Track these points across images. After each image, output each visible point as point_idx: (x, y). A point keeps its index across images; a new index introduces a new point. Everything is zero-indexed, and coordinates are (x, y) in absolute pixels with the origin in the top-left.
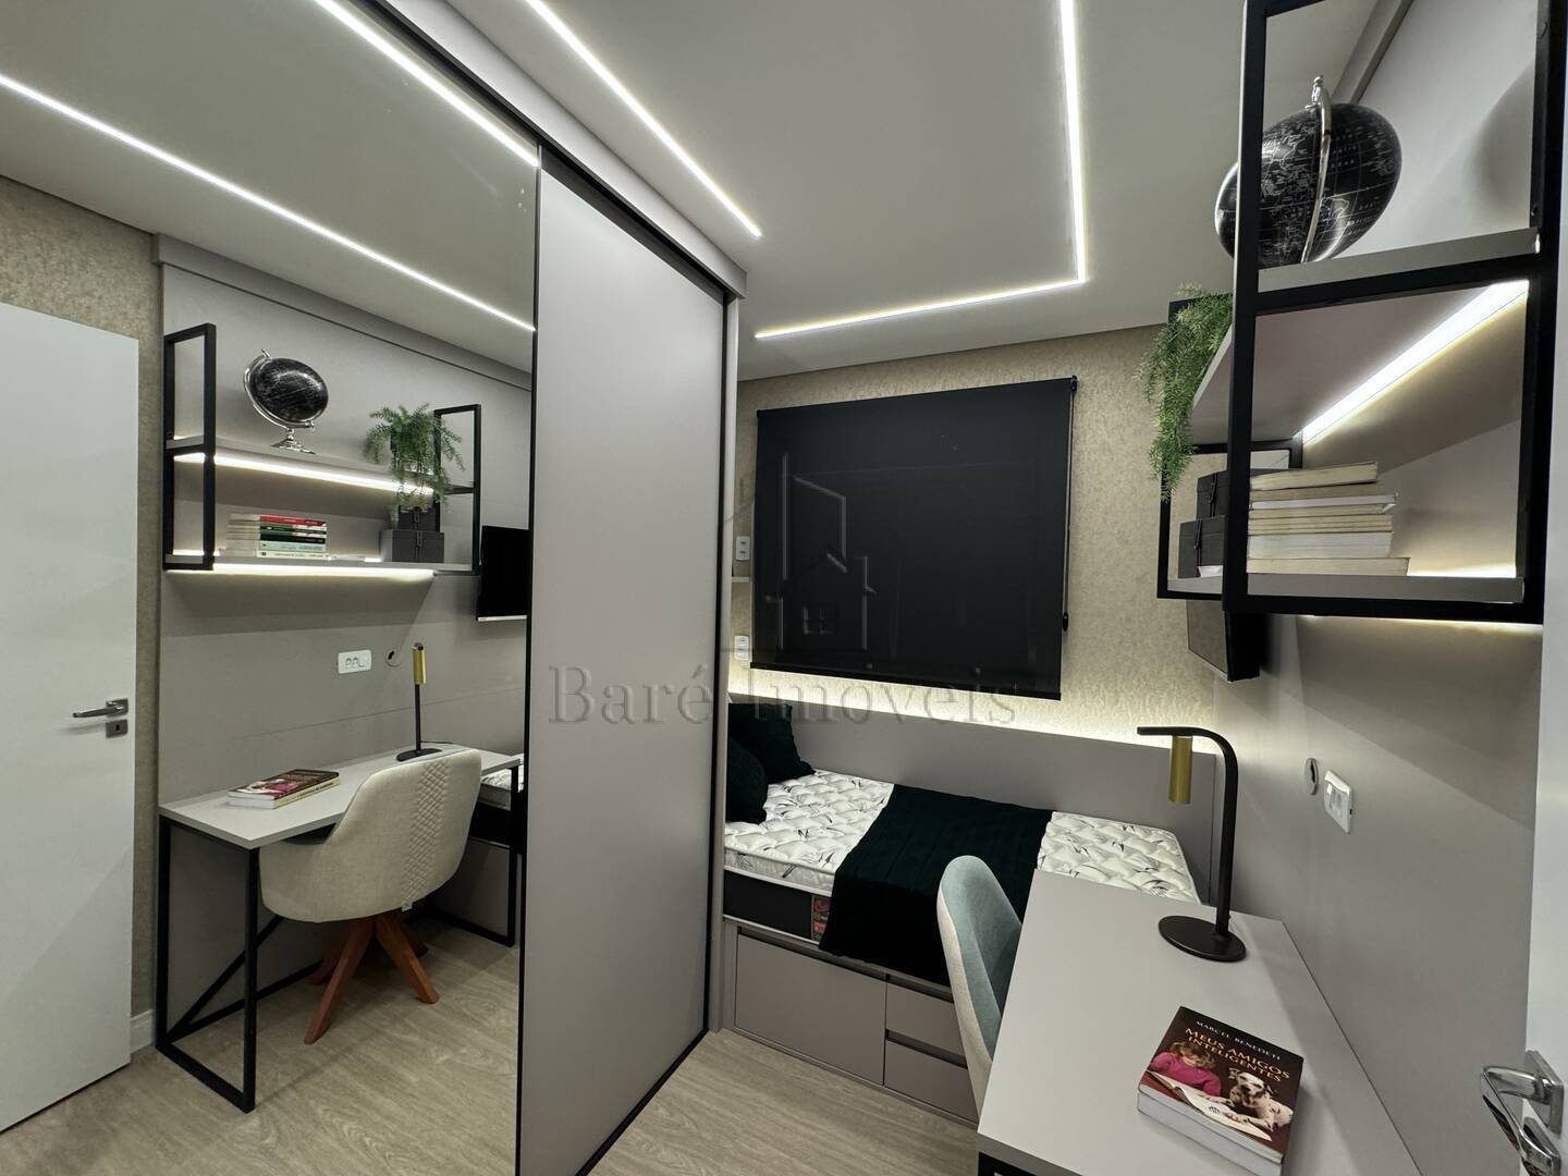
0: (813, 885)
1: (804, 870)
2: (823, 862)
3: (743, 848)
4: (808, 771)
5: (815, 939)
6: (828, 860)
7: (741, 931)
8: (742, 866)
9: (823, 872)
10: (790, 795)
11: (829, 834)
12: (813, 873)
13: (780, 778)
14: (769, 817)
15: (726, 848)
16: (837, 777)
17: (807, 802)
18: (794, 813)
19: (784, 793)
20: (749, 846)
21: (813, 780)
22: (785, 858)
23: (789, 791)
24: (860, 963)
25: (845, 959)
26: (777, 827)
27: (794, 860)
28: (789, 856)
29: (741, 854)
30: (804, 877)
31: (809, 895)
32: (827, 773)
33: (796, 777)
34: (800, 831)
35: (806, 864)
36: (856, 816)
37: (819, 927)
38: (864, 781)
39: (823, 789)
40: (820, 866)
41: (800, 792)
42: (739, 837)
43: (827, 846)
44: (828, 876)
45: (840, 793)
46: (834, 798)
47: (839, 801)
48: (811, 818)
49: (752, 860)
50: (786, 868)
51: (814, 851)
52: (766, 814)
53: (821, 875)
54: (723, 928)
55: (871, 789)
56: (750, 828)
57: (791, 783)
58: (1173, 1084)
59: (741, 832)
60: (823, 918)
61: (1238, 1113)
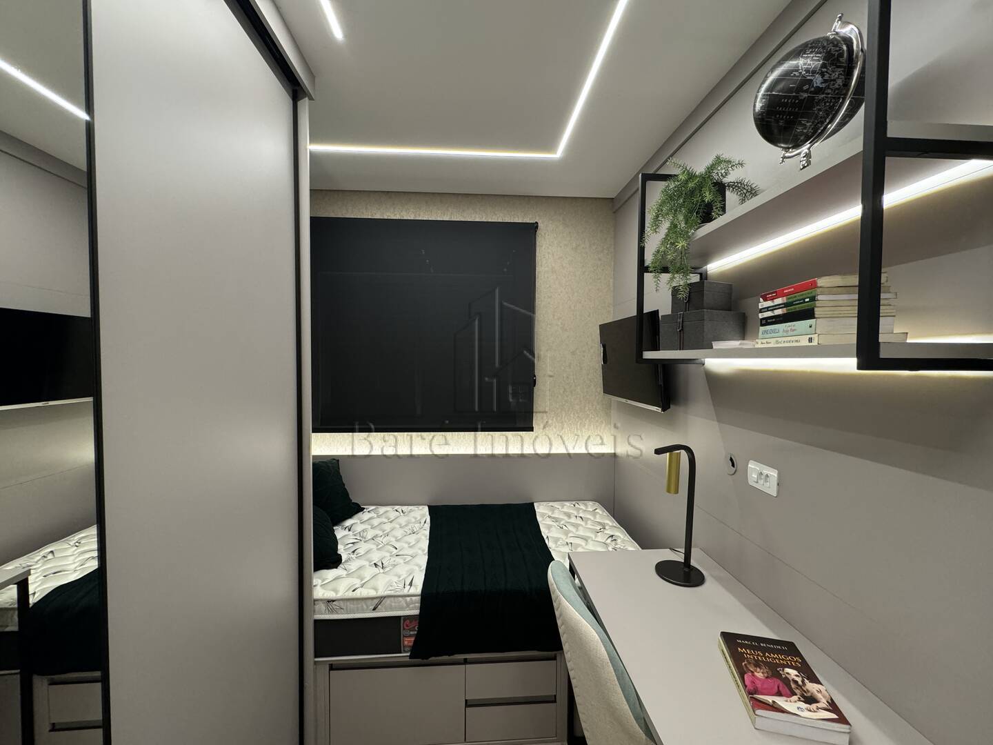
0: (402, 609)
1: (392, 599)
2: (408, 587)
3: (330, 595)
4: (358, 509)
5: (405, 652)
6: (411, 584)
7: (332, 667)
8: (332, 611)
9: (409, 596)
10: (351, 532)
11: (398, 560)
12: (400, 599)
13: (339, 520)
14: (344, 559)
15: (315, 600)
16: (382, 510)
17: (369, 537)
18: (363, 548)
19: (346, 532)
20: (336, 591)
21: (364, 516)
22: (372, 593)
23: (349, 530)
24: (445, 658)
25: (433, 659)
26: (353, 566)
27: (381, 593)
28: (376, 589)
29: (330, 601)
30: (393, 604)
31: (399, 618)
32: (373, 507)
33: (350, 516)
34: (375, 564)
35: (392, 593)
36: (412, 539)
37: (408, 642)
38: (405, 508)
39: (376, 522)
40: (405, 592)
41: (359, 528)
42: (326, 585)
43: (403, 570)
44: (414, 598)
45: (391, 522)
46: (387, 527)
47: (393, 529)
48: (378, 549)
49: (342, 604)
50: (376, 601)
51: (396, 579)
52: (341, 556)
53: (408, 599)
54: (315, 670)
55: (412, 514)
56: (330, 574)
57: (348, 523)
58: (770, 699)
59: (323, 581)
60: (412, 633)
61: (810, 704)
